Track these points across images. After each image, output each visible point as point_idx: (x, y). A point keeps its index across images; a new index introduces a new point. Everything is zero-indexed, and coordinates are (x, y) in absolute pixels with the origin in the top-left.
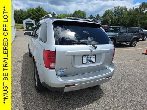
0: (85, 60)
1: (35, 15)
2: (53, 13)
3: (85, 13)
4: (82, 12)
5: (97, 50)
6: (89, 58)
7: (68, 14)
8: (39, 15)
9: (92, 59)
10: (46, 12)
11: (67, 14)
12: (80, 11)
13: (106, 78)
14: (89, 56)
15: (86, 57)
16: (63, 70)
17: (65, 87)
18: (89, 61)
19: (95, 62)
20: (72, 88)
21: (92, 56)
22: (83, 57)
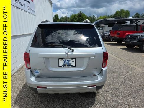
0: (62, 63)
1: (76, 20)
2: (93, 16)
3: (129, 12)
4: (125, 11)
5: (74, 53)
6: (67, 62)
7: (109, 15)
8: (80, 20)
9: (70, 62)
10: (86, 16)
11: (107, 16)
12: (122, 11)
14: (67, 60)
15: (63, 60)
16: (38, 71)
17: (37, 88)
18: (67, 65)
19: (75, 66)
20: (44, 90)
21: (71, 60)
22: (60, 60)
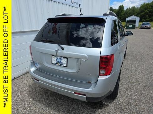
6: (59, 60)
9: (62, 61)
13: (75, 93)
14: (60, 58)
15: (56, 57)
18: (59, 63)
19: (66, 67)
21: (63, 58)
22: (53, 57)
